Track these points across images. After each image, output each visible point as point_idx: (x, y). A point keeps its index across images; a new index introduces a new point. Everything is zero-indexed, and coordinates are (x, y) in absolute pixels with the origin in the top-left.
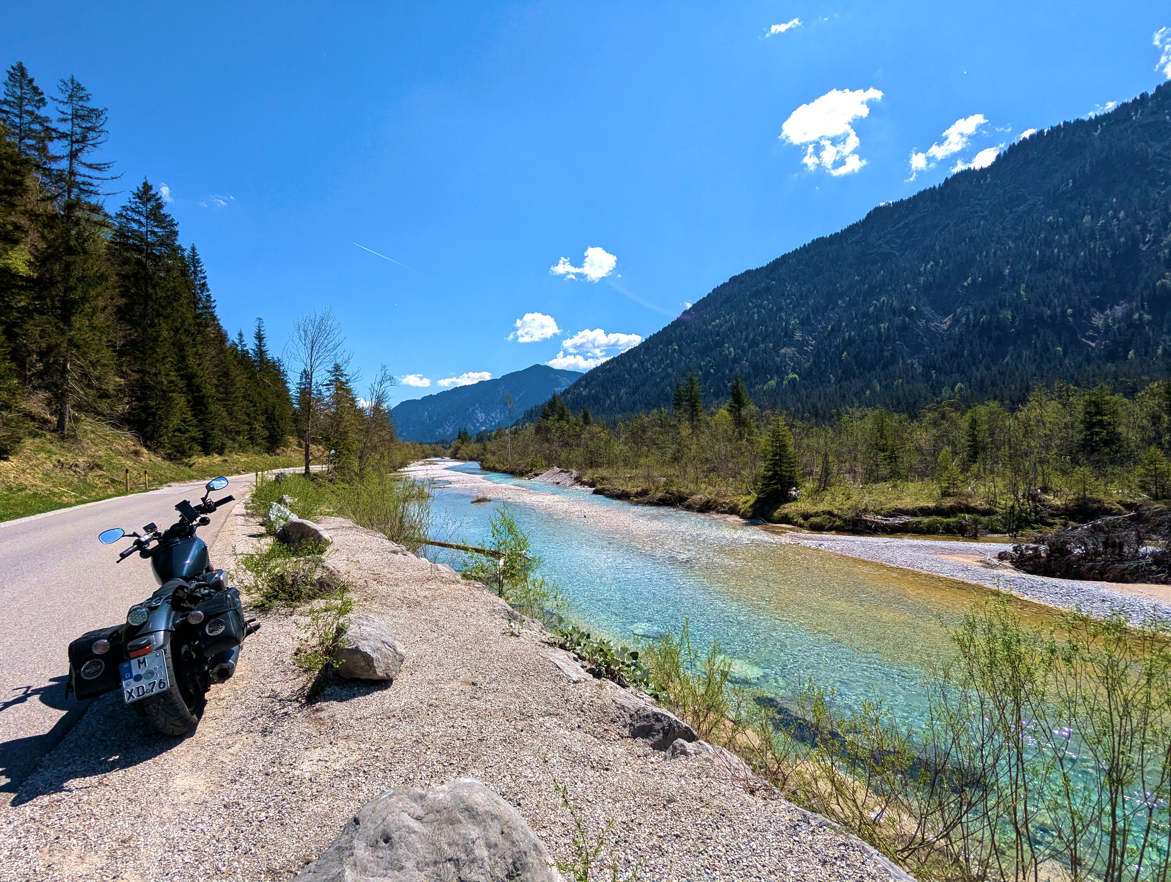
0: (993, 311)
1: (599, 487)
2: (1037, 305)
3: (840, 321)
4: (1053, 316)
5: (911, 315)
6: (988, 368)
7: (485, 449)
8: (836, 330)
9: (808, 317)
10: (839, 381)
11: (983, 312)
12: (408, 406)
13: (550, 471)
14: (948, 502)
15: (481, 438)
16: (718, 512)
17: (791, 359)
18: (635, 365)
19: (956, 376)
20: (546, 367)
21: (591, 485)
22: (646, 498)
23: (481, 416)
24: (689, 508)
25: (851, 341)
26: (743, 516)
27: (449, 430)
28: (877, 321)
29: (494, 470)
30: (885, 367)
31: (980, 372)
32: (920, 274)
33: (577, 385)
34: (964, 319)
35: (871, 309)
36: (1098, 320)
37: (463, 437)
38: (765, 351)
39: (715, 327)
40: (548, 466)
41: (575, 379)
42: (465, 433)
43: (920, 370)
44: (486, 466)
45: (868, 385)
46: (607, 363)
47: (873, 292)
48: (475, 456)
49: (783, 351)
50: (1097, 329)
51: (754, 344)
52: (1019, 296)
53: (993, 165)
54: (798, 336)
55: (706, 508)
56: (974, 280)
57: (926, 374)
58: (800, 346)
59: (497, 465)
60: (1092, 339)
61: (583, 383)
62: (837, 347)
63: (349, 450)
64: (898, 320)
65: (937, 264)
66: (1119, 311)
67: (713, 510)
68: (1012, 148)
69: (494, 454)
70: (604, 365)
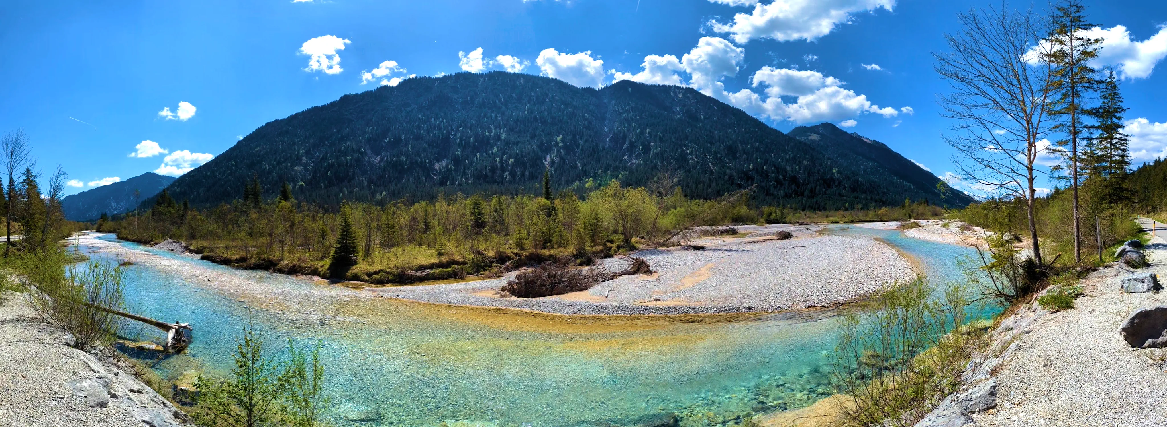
0: (398, 157)
1: (206, 254)
2: (415, 156)
3: (326, 153)
4: (421, 162)
5: (361, 153)
6: (396, 185)
7: (120, 225)
8: (324, 158)
9: (310, 150)
10: (326, 187)
11: (394, 156)
12: (71, 198)
13: (165, 242)
14: (445, 259)
15: (114, 218)
16: (303, 274)
17: (300, 173)
18: (209, 173)
19: (382, 188)
20: (154, 174)
21: (198, 252)
22: (245, 264)
23: (114, 205)
24: (280, 271)
25: (333, 165)
26: (323, 277)
27: (95, 214)
28: (346, 155)
29: (126, 239)
30: (349, 181)
31: (392, 187)
32: (365, 132)
33: (173, 185)
34: (385, 159)
35: (343, 148)
36: (437, 166)
37: (104, 217)
38: (286, 168)
39: (257, 151)
40: (164, 238)
41: (172, 182)
42: (106, 215)
43: (366, 184)
44: (121, 236)
45: (341, 191)
46: (192, 171)
47: (343, 139)
48: (112, 230)
49: (296, 168)
50: (436, 170)
51: (279, 163)
52: (408, 150)
53: (397, 86)
54: (304, 160)
55: (293, 271)
56: (390, 139)
57: (369, 186)
58: (305, 166)
59: (128, 236)
60: (435, 175)
61: (177, 184)
62: (325, 168)
63: (35, 226)
64: (356, 156)
65: (373, 128)
66: (444, 163)
67: (298, 272)
68: (405, 81)
69: (125, 228)
70: (189, 173)
